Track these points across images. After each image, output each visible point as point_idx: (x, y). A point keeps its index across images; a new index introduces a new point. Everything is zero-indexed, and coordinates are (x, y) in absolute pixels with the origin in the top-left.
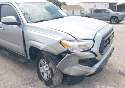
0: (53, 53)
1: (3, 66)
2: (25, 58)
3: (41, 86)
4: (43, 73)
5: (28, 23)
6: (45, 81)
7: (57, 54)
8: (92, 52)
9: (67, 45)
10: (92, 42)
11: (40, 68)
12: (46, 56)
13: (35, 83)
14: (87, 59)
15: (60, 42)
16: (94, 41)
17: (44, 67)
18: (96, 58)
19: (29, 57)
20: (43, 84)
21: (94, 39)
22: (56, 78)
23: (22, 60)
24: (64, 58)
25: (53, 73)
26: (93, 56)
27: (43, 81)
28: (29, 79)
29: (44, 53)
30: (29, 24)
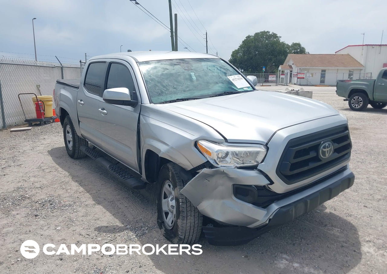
0: (184, 167)
1: (94, 192)
2: (138, 177)
3: (155, 238)
4: (167, 214)
5: (151, 102)
6: (166, 230)
7: (189, 169)
8: (261, 172)
9: (207, 151)
10: (262, 149)
11: (164, 201)
12: (172, 173)
13: (147, 231)
14: (250, 186)
15: (196, 144)
16: (268, 149)
17: (170, 199)
18: (270, 186)
19: (144, 176)
20: (162, 236)
21: (267, 144)
22: (185, 222)
23: (132, 182)
24: (196, 176)
25: (179, 208)
26: (264, 182)
27: (163, 230)
28: (137, 222)
29: (170, 167)
30: (152, 106)
